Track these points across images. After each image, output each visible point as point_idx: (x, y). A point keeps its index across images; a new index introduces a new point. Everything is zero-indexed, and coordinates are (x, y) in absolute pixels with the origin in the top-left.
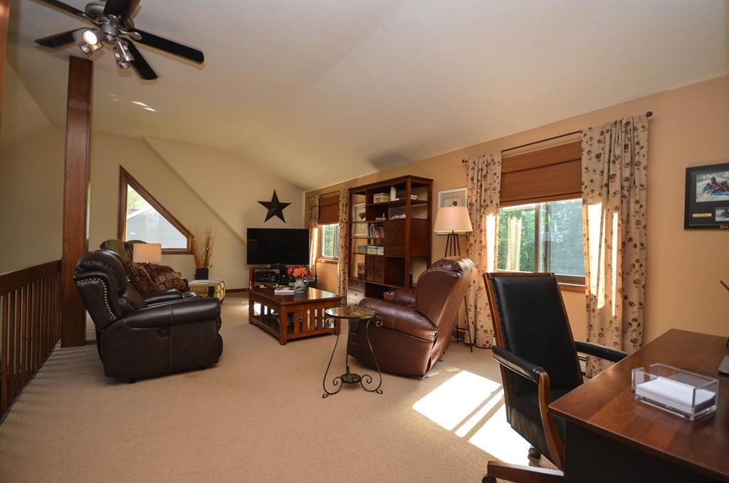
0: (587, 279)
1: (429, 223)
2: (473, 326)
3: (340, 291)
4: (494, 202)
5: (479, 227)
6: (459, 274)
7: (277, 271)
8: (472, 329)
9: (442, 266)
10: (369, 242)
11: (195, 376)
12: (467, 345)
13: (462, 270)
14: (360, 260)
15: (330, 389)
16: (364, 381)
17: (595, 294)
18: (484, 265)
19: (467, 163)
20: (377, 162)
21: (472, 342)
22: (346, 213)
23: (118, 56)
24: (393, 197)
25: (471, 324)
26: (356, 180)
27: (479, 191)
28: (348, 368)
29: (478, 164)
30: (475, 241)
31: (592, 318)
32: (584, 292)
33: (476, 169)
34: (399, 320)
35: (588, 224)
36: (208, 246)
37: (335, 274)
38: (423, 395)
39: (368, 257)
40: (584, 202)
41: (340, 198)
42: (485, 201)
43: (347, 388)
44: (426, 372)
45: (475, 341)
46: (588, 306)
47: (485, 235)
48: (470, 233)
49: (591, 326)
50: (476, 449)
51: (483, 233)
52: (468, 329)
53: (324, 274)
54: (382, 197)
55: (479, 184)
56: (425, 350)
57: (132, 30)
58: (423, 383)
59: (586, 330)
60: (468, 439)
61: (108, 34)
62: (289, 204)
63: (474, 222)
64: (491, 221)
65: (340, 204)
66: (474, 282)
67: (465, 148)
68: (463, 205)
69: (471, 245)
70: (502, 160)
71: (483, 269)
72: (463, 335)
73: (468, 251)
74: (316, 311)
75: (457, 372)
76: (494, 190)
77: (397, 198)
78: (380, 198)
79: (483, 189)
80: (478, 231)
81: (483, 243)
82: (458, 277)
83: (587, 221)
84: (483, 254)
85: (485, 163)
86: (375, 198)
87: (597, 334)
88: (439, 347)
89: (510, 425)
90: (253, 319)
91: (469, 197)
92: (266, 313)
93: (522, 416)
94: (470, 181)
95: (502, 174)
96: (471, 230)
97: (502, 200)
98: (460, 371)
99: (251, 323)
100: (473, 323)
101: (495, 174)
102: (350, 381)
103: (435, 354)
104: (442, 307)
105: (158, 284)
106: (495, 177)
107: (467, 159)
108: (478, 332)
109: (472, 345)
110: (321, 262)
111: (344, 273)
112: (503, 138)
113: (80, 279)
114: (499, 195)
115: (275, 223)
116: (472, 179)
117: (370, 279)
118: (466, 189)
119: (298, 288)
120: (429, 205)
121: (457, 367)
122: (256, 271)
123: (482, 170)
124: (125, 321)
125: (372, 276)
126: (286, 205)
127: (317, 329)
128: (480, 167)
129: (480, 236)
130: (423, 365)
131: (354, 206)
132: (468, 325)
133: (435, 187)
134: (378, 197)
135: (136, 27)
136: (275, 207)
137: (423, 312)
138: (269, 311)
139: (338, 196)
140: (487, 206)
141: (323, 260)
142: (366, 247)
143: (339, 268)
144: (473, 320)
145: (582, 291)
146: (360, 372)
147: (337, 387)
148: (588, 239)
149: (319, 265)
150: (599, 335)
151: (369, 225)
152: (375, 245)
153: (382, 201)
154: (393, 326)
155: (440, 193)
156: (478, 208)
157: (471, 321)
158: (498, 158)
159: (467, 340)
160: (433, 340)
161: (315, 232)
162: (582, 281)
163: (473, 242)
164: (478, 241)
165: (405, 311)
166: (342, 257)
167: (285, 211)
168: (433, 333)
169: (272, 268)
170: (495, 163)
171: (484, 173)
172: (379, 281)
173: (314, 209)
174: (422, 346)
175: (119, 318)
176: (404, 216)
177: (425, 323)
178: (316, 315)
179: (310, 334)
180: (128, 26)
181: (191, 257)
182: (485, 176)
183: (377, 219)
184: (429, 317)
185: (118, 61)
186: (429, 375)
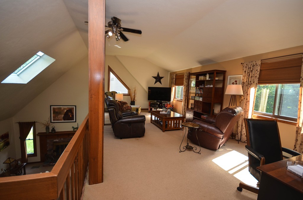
0: (298, 120)
1: (223, 89)
2: (240, 133)
3: (183, 112)
4: (255, 82)
5: (246, 93)
6: (235, 115)
7: (159, 103)
8: (239, 134)
9: (227, 110)
10: (196, 95)
11: (138, 139)
12: (237, 140)
13: (236, 113)
14: (192, 102)
15: (182, 150)
16: (194, 149)
17: (301, 127)
18: (247, 109)
19: (243, 65)
20: (201, 62)
21: (239, 139)
22: (187, 82)
23: (116, 37)
24: (208, 78)
25: (239, 132)
26: (191, 69)
27: (248, 77)
28: (188, 144)
29: (249, 65)
30: (244, 99)
31: (298, 137)
32: (296, 125)
33: (248, 67)
34: (208, 129)
35: (301, 96)
36: (135, 93)
37: (181, 106)
38: (216, 157)
39: (195, 101)
40: (301, 86)
41: (184, 76)
42: (250, 82)
43: (187, 150)
44: (218, 149)
45: (240, 139)
46: (297, 132)
47: (249, 96)
48: (242, 95)
49: (297, 140)
50: (236, 179)
51: (248, 96)
52: (238, 134)
53: (176, 105)
54: (203, 77)
55: (248, 74)
56: (218, 141)
57: (120, 28)
58: (216, 152)
59: (294, 142)
60: (233, 175)
61: (114, 31)
62: (163, 77)
63: (244, 90)
64: (253, 91)
65: (184, 79)
66: (242, 115)
67: (243, 58)
68: (239, 84)
69: (242, 100)
70: (261, 63)
71: (247, 110)
72: (235, 136)
73: (240, 102)
74: (175, 121)
75: (231, 151)
76: (255, 77)
77: (209, 78)
78: (201, 78)
79: (250, 77)
80: (246, 95)
81: (248, 100)
82: (234, 116)
83: (302, 94)
84: (247, 104)
85: (252, 65)
86: (199, 78)
87: (299, 144)
88: (224, 140)
89: (249, 172)
90: (152, 121)
91: (243, 79)
92: (156, 119)
93: (254, 170)
94: (244, 73)
95: (260, 70)
96: (242, 94)
97: (259, 82)
98: (232, 151)
99: (151, 122)
100: (240, 132)
101: (257, 70)
102: (189, 148)
103: (222, 143)
104: (226, 126)
105: (124, 108)
106: (257, 71)
107: (244, 63)
108: (242, 136)
109: (239, 141)
110: (175, 100)
111: (185, 106)
112: (263, 54)
113: (109, 108)
114: (258, 79)
115: (158, 85)
116: (245, 72)
117: (196, 110)
118: (242, 76)
119: (169, 112)
120: (224, 81)
121: (231, 148)
122: (151, 103)
123: (251, 68)
124: (120, 121)
125: (197, 109)
126: (162, 78)
127: (175, 127)
128: (250, 67)
129: (247, 97)
130: (217, 146)
131: (190, 79)
132: (238, 133)
133: (227, 74)
134: (201, 77)
135: (122, 27)
136: (158, 79)
137: (218, 127)
138: (157, 119)
139: (184, 75)
140: (251, 84)
141: (176, 100)
142: (195, 97)
143: (183, 103)
144: (240, 131)
145: (295, 124)
146: (193, 145)
147: (184, 150)
148: (301, 103)
149: (174, 101)
150: (300, 144)
151: (196, 88)
152: (198, 96)
153: (202, 79)
154: (206, 131)
155: (229, 77)
156: (247, 84)
157: (239, 131)
158: (259, 63)
159: (237, 138)
160: (222, 138)
161: (173, 89)
162: (295, 120)
163: (243, 99)
164: (245, 99)
165: (211, 126)
166: (184, 100)
167: (162, 80)
168: (222, 135)
169: (157, 102)
170: (257, 65)
171: (251, 69)
172: (200, 111)
173: (173, 79)
174: (217, 139)
175: (118, 120)
176: (212, 86)
177: (219, 131)
178: (175, 123)
179: (173, 129)
180: (119, 26)
181: (129, 97)
182: (252, 71)
183: (200, 86)
184: (221, 129)
185: (116, 39)
186: (219, 150)
